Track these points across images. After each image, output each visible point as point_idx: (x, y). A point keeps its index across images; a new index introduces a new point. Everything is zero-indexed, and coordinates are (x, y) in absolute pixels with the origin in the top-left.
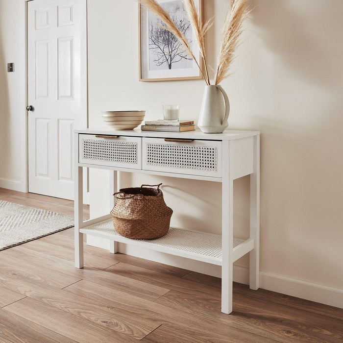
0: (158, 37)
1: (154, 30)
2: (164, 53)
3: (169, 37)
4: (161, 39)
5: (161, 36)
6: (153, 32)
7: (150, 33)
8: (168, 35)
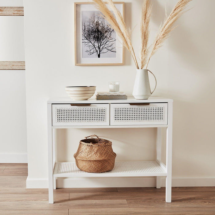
0: (89, 35)
1: (86, 29)
2: (94, 46)
3: (98, 35)
4: (92, 37)
5: (92, 34)
6: (86, 31)
7: (83, 31)
8: (98, 34)
